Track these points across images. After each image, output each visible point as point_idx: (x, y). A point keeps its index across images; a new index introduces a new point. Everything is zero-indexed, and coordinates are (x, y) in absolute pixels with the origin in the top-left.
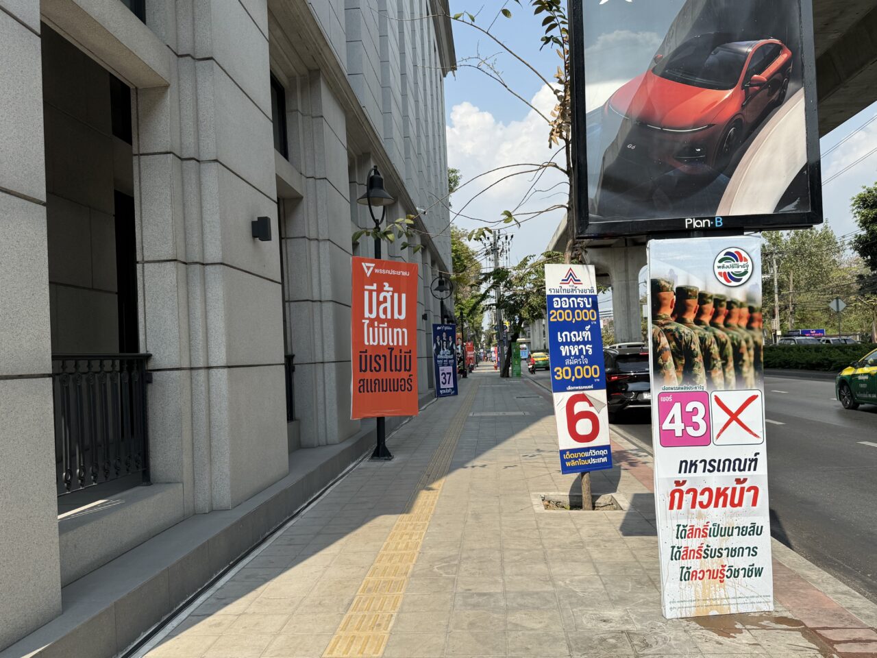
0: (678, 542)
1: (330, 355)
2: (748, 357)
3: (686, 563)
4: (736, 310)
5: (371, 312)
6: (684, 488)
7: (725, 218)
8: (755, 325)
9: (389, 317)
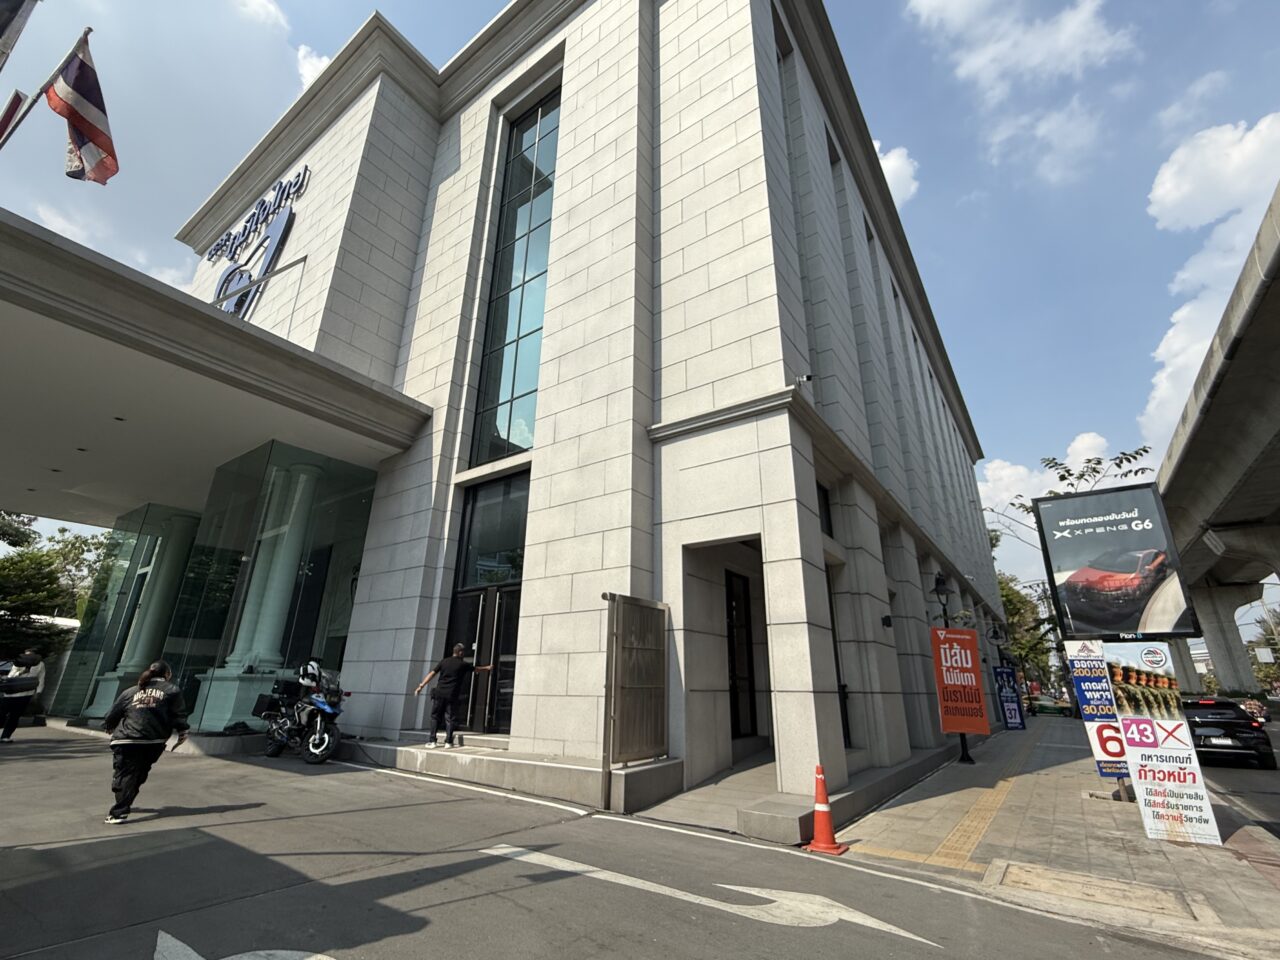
0: (1149, 797)
1: (923, 689)
2: (1173, 703)
3: (1157, 809)
4: (1160, 679)
5: (947, 662)
6: (1147, 769)
7: (1143, 634)
8: (1174, 687)
9: (960, 665)
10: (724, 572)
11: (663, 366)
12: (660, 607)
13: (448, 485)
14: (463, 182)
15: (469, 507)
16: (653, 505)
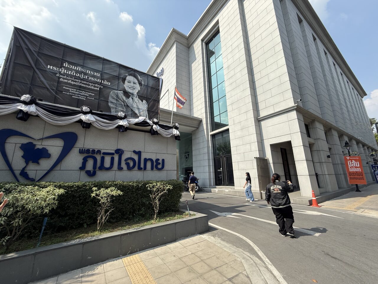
1: (342, 173)
5: (350, 165)
10: (280, 149)
11: (259, 102)
12: (266, 158)
13: (209, 135)
14: (198, 63)
15: (214, 139)
16: (261, 136)
